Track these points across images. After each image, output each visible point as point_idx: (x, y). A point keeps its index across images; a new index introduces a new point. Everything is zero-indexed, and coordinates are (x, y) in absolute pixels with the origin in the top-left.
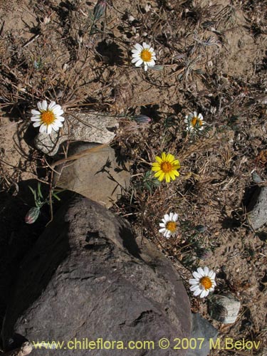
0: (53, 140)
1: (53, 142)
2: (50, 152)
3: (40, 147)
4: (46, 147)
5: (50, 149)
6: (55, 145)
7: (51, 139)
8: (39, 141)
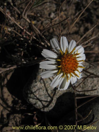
0: (49, 92)
1: (49, 96)
2: (44, 107)
3: (32, 101)
4: (41, 101)
5: (46, 104)
6: (52, 99)
7: (47, 91)
8: (32, 93)
